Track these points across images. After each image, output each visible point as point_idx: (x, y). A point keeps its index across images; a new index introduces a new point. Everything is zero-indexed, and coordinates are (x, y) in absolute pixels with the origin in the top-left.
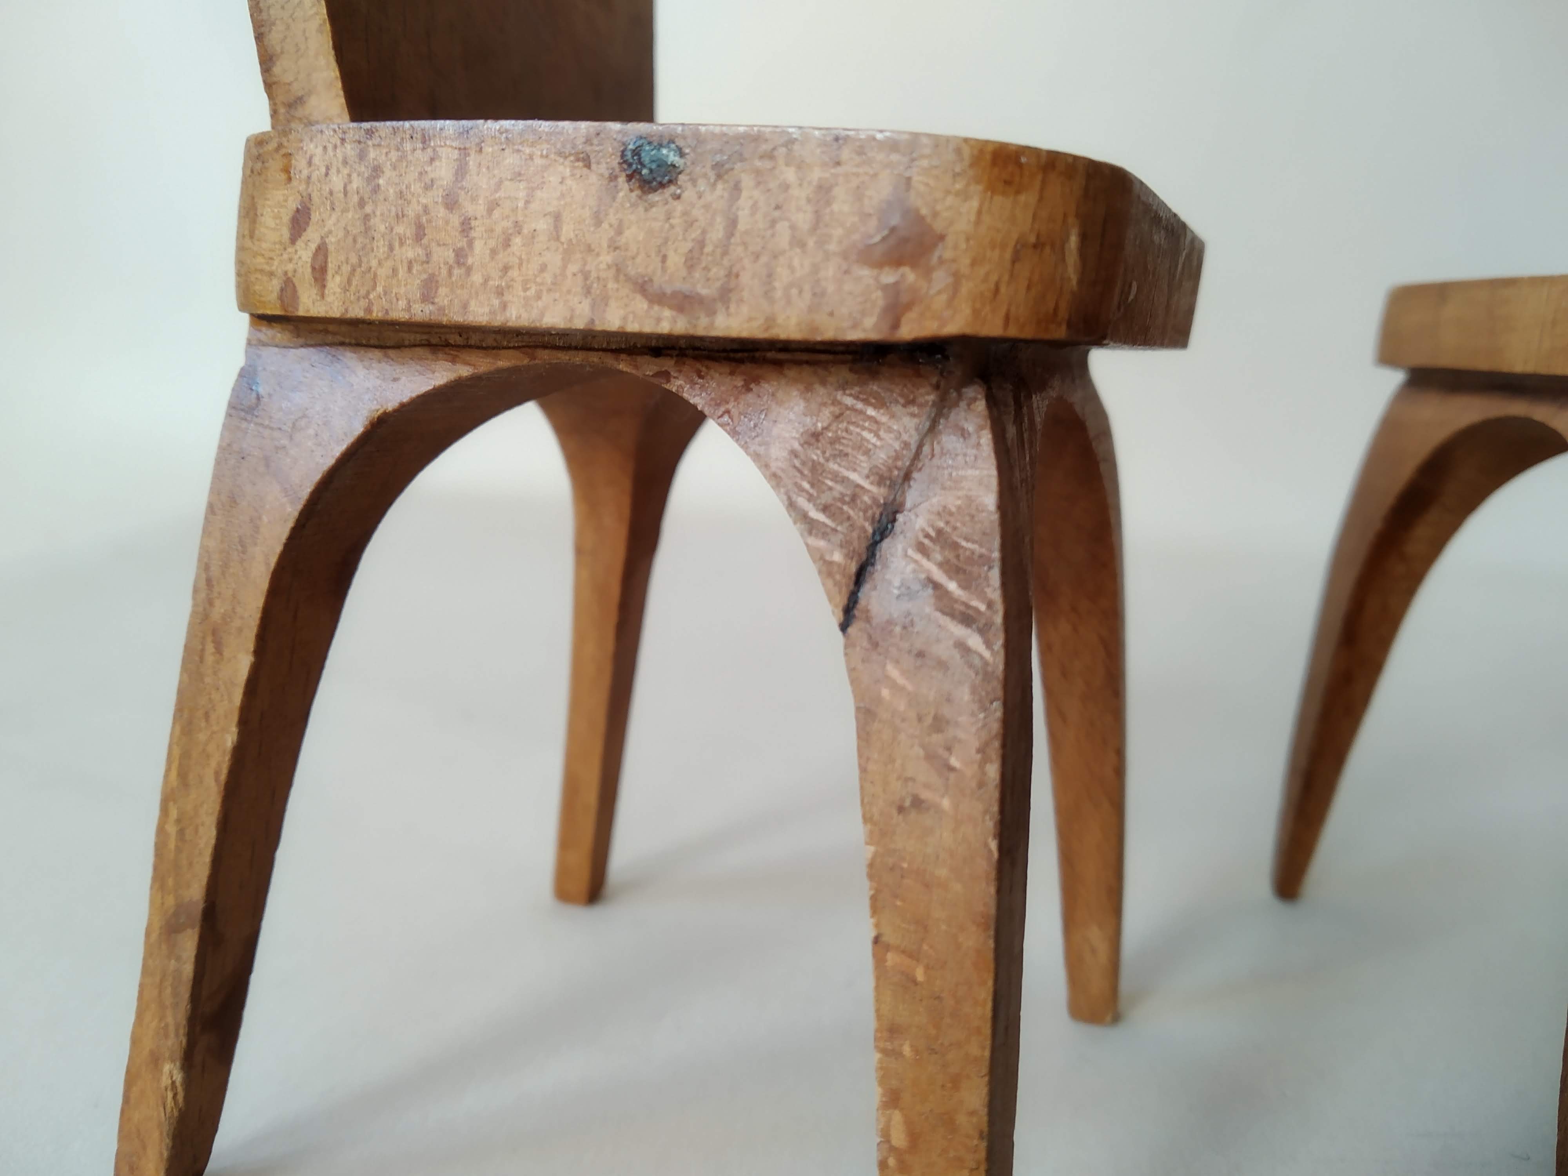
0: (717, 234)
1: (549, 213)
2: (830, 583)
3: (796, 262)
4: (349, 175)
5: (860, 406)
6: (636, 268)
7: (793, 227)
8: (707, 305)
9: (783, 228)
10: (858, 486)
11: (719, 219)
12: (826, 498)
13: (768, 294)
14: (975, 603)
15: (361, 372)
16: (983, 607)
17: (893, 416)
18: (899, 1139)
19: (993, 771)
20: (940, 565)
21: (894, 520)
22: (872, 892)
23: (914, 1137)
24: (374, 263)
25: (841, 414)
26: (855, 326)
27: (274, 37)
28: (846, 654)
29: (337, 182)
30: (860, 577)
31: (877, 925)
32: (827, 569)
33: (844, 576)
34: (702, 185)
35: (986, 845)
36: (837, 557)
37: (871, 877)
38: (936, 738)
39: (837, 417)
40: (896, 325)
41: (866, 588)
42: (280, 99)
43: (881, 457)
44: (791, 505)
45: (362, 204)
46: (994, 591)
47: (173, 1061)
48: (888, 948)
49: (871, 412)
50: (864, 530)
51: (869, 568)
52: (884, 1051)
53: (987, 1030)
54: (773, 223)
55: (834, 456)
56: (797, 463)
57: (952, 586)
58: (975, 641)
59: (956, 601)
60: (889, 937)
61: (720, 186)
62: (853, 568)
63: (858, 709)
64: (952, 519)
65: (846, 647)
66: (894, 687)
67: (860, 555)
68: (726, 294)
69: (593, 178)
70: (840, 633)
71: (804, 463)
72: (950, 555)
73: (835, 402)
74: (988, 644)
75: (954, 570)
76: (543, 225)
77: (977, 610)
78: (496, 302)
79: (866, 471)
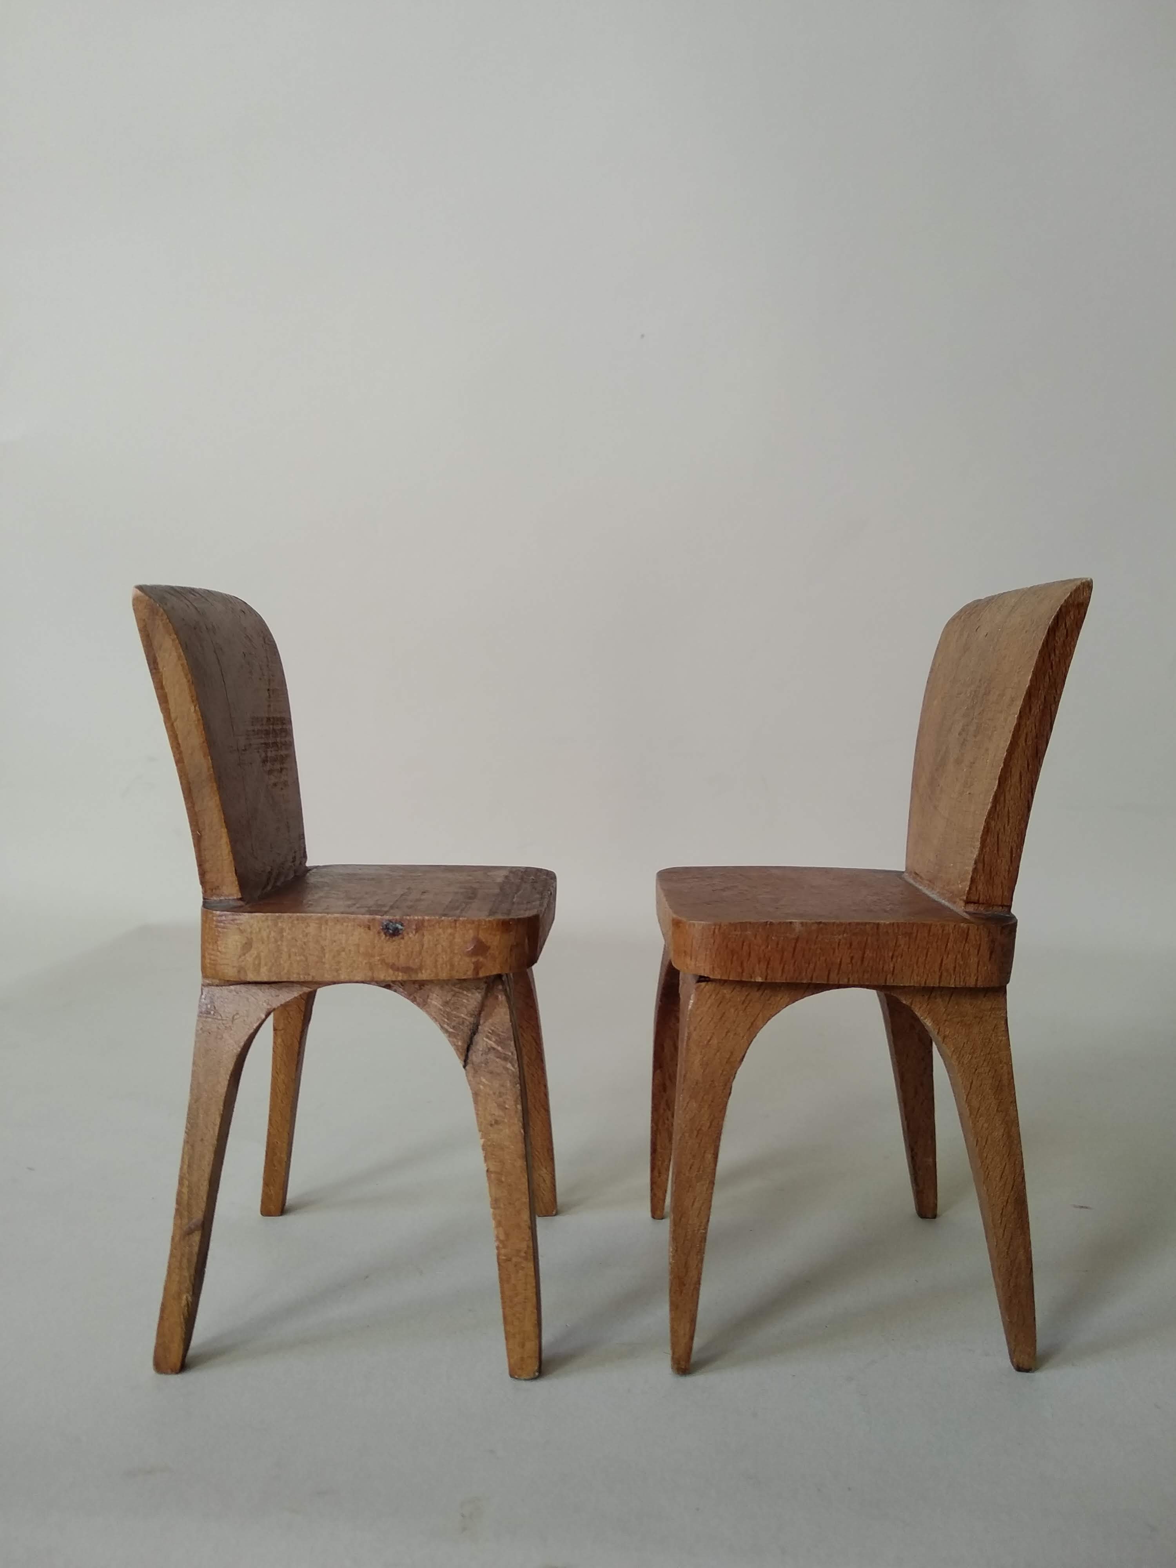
0: (417, 948)
1: (355, 944)
2: (458, 1053)
3: (444, 957)
4: (270, 932)
5: (461, 991)
6: (390, 960)
7: (442, 946)
8: (416, 971)
9: (439, 947)
10: (463, 1018)
11: (417, 944)
12: (453, 1024)
13: (436, 967)
14: (507, 1053)
15: (261, 993)
16: (510, 1054)
17: (473, 993)
18: (502, 1237)
19: (519, 1107)
20: (494, 1042)
21: (478, 1028)
22: (484, 1155)
23: (507, 1235)
24: (282, 962)
25: (455, 994)
26: (465, 974)
27: (207, 866)
28: (466, 1076)
29: (264, 934)
30: (468, 1049)
31: (487, 1166)
32: (457, 1049)
33: (463, 1050)
34: (411, 935)
35: (520, 1132)
36: (460, 1043)
37: (483, 1150)
38: (501, 1099)
39: (454, 996)
40: (477, 973)
41: (470, 1052)
42: (208, 887)
43: (470, 1008)
44: (442, 1027)
45: (276, 941)
46: (513, 1049)
47: (188, 1292)
48: (492, 1172)
49: (465, 993)
50: (468, 1033)
51: (471, 1046)
52: (494, 1208)
53: (527, 1192)
54: (436, 945)
55: (455, 1009)
56: (442, 1013)
57: (499, 1048)
58: (509, 1066)
59: (501, 1053)
60: (492, 1169)
61: (417, 935)
62: (466, 1046)
63: (473, 1094)
64: (496, 1026)
65: (466, 1073)
66: (484, 1085)
67: (468, 1042)
68: (420, 968)
69: (371, 933)
70: (463, 1069)
71: (444, 1012)
72: (498, 1038)
73: (452, 990)
74: (513, 1066)
75: (498, 1043)
76: (353, 948)
77: (508, 1055)
78: (335, 974)
79: (466, 1013)
